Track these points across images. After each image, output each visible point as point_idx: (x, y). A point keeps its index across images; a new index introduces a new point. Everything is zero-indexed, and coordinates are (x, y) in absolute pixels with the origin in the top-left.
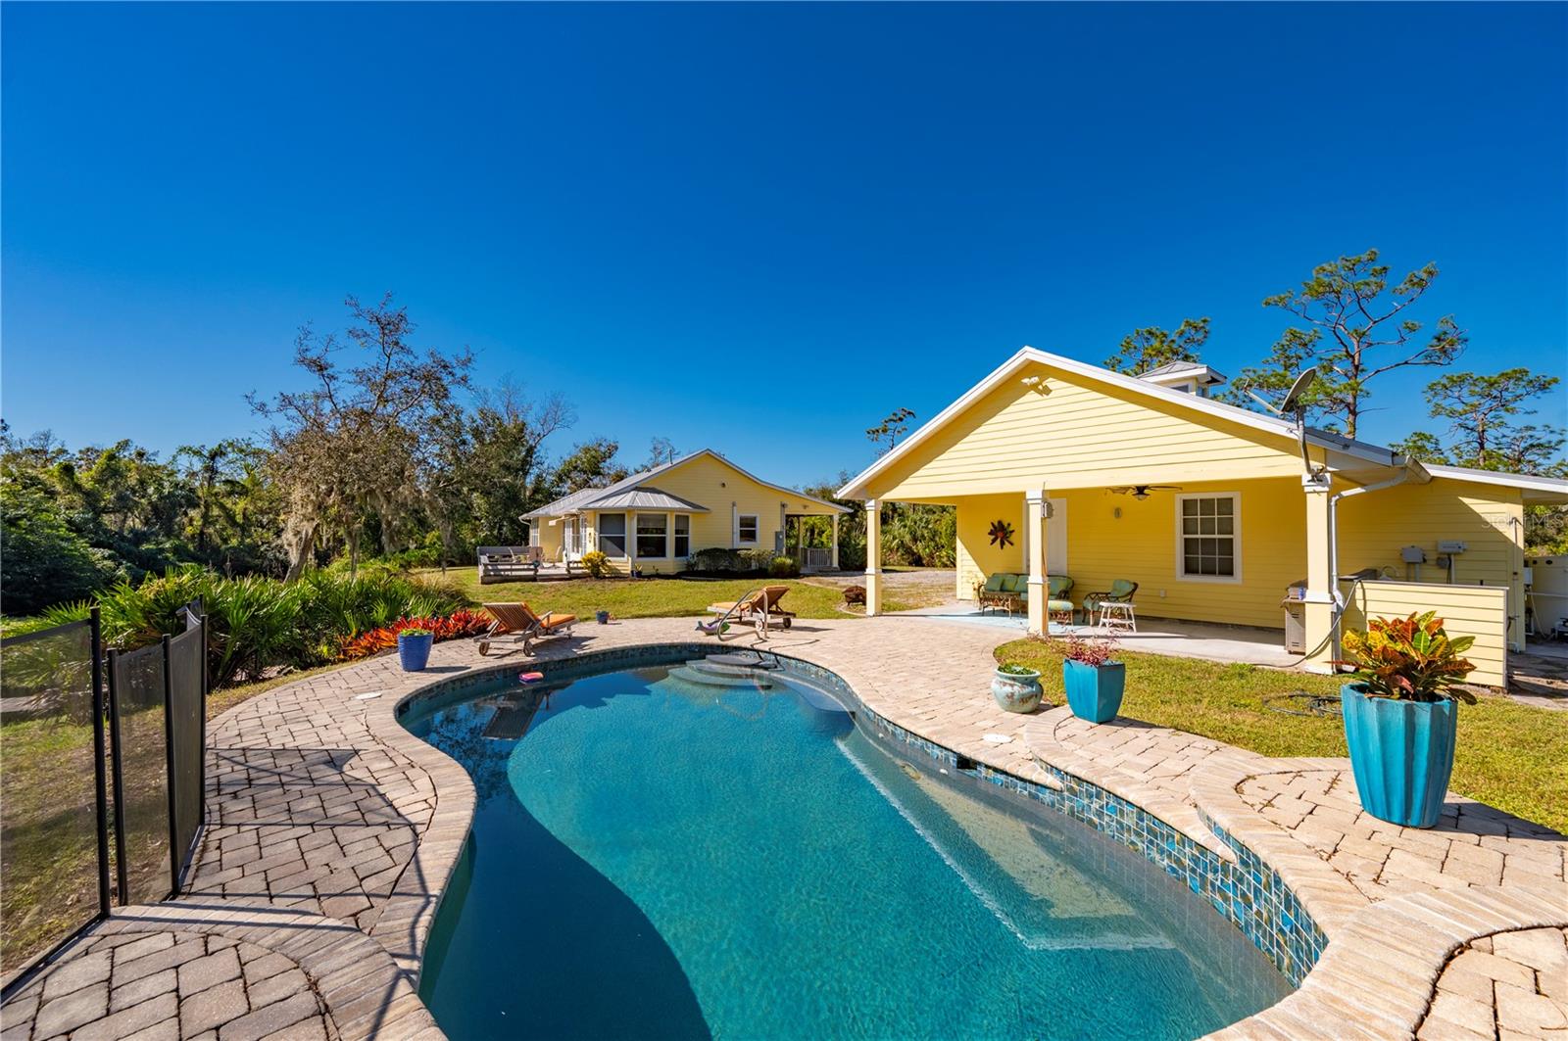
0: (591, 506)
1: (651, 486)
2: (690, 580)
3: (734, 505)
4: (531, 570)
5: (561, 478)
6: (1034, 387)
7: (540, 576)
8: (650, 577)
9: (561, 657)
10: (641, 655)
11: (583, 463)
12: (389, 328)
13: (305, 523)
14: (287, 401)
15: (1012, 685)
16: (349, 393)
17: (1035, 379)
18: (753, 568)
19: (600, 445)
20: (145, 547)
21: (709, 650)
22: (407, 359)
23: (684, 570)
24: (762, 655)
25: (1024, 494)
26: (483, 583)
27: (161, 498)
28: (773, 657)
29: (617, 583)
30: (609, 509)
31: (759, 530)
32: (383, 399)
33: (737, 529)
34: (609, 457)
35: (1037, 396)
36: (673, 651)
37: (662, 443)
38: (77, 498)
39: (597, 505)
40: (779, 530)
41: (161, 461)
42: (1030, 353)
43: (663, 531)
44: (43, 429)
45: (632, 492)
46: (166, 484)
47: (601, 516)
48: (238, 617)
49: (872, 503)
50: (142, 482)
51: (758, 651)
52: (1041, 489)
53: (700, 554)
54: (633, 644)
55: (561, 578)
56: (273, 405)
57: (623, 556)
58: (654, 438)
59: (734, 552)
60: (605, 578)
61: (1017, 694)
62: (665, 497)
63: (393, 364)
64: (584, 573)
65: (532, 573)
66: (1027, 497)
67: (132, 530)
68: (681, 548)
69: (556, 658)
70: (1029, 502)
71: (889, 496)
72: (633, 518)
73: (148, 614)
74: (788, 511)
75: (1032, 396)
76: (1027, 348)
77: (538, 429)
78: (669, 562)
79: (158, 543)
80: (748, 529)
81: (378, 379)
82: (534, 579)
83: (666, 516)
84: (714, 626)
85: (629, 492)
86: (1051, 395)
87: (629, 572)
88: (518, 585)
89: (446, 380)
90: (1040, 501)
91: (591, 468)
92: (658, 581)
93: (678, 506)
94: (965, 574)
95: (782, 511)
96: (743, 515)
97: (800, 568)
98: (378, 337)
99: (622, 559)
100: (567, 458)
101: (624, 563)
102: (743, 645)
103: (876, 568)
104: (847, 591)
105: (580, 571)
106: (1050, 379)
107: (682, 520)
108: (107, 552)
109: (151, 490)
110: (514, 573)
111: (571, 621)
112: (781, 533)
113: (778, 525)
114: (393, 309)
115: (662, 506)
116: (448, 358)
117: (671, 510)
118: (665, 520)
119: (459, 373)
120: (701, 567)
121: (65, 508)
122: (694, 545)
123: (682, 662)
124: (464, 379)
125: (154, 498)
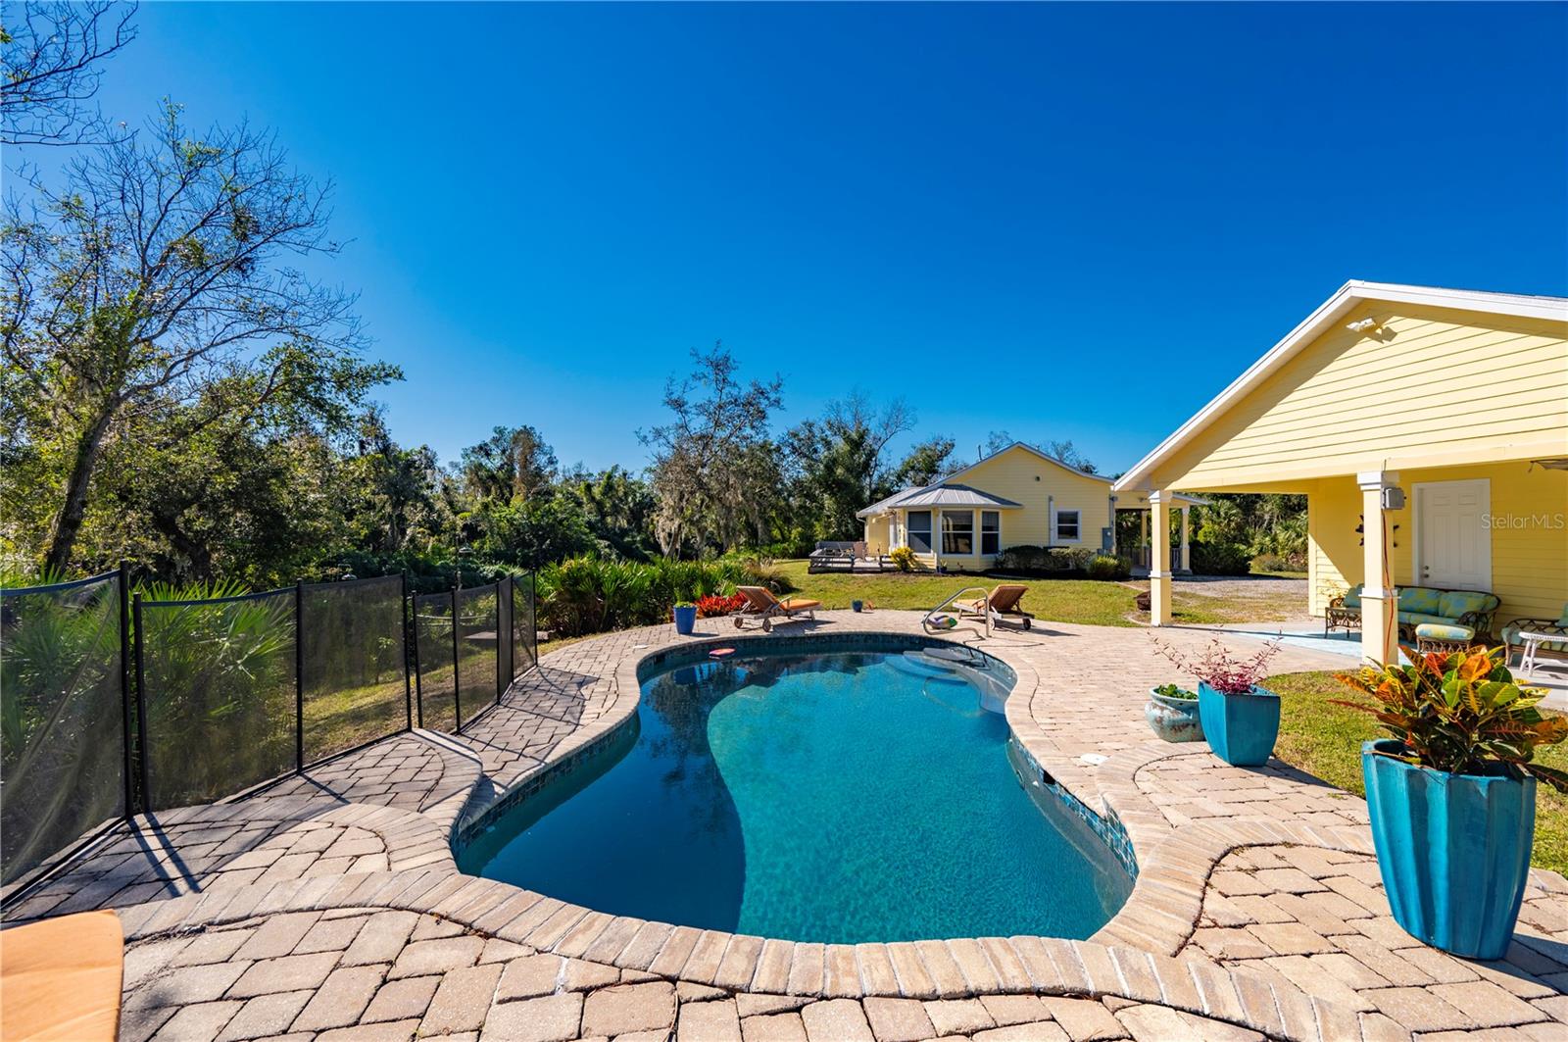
0: (899, 504)
1: (960, 483)
2: (994, 578)
3: (1050, 499)
4: (848, 563)
5: (900, 478)
6: (1369, 332)
7: (857, 568)
8: (954, 573)
9: (790, 635)
10: (865, 641)
11: (919, 462)
12: (720, 367)
13: (668, 522)
14: (658, 433)
15: (1162, 709)
16: (698, 424)
17: (1369, 322)
18: (1071, 567)
19: (937, 444)
20: (627, 539)
21: (928, 643)
22: (735, 392)
23: (991, 567)
24: (974, 653)
25: (1354, 477)
26: (809, 573)
27: (635, 505)
28: (982, 656)
29: (921, 577)
30: (920, 506)
31: (1082, 526)
32: (718, 424)
33: (1055, 525)
34: (946, 455)
35: (1375, 344)
36: (895, 641)
37: (999, 437)
38: (592, 505)
39: (904, 503)
40: (1108, 526)
41: (636, 478)
42: (1358, 289)
43: (970, 527)
44: (579, 461)
45: (939, 490)
46: (638, 495)
47: (910, 513)
48: (608, 588)
49: (1157, 494)
50: (626, 494)
51: (970, 648)
52: (1381, 469)
53: (1009, 551)
54: (863, 630)
55: (873, 571)
56: (650, 437)
57: (929, 552)
58: (992, 433)
59: (1045, 551)
60: (913, 572)
61: (1166, 718)
62: (971, 493)
63: (724, 397)
64: (895, 568)
65: (849, 565)
66: (1359, 482)
67: (620, 528)
68: (990, 544)
69: (786, 635)
70: (1363, 488)
71: (1175, 486)
72: (938, 515)
73: (563, 582)
74: (1118, 505)
75: (1367, 344)
76: (1352, 282)
77: (881, 433)
78: (976, 559)
79: (633, 537)
80: (1068, 525)
81: (712, 409)
82: (850, 571)
83: (971, 512)
84: (940, 620)
85: (935, 490)
86: (1394, 341)
87: (935, 568)
88: (835, 576)
89: (764, 403)
90: (1379, 487)
91: (926, 468)
92: (962, 578)
93: (983, 502)
94: (1320, 583)
95: (1111, 506)
96: (1061, 510)
97: (1129, 570)
98: (712, 377)
99: (928, 554)
100: (907, 460)
101: (930, 559)
102: (958, 641)
103: (1162, 571)
104: (1139, 596)
105: (892, 565)
106: (1395, 318)
107: (991, 517)
108: (607, 543)
109: (630, 499)
110: (835, 565)
111: (815, 606)
112: (1110, 529)
113: (1106, 520)
114: (721, 353)
115: (967, 502)
116: (765, 386)
117: (978, 507)
118: (972, 516)
119: (773, 396)
120: (1011, 566)
121: (588, 513)
122: (1004, 542)
123: (900, 651)
124: (777, 402)
125: (631, 505)
